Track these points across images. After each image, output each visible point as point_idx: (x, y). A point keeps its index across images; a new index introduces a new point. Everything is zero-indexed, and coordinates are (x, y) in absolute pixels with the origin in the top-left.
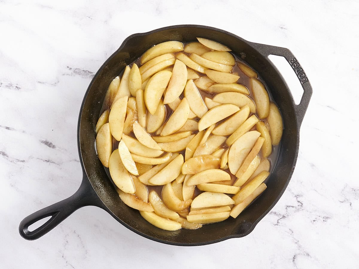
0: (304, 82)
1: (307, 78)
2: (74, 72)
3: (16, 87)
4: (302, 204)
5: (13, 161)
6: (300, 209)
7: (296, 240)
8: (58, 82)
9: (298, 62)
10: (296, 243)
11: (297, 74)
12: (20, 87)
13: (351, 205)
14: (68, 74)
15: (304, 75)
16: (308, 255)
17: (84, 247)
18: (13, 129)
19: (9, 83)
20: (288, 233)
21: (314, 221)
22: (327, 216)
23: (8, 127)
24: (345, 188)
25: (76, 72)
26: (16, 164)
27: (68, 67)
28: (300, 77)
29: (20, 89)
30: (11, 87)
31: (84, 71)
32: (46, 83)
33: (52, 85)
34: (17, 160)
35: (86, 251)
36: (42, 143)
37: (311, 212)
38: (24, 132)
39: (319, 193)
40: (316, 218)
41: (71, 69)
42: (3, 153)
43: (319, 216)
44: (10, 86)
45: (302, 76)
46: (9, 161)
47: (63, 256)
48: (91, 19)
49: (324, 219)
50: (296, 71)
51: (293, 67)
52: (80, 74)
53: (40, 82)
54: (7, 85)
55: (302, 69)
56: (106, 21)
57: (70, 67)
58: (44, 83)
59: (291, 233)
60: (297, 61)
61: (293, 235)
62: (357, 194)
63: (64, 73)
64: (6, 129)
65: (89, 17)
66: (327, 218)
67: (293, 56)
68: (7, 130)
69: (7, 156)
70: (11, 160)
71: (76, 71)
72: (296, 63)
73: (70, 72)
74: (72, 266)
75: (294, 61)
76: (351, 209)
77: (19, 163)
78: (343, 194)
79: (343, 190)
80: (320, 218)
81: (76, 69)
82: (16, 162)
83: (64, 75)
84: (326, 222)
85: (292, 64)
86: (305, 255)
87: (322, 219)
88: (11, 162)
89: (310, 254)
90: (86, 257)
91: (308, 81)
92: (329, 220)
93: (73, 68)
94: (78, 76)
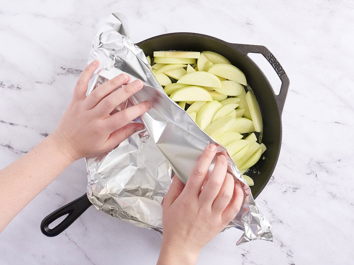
0: (282, 75)
1: (283, 70)
2: (68, 71)
3: (17, 87)
4: (274, 178)
5: (18, 153)
6: (272, 182)
7: (270, 210)
8: (54, 81)
9: (274, 58)
10: (270, 212)
11: (275, 67)
12: (21, 87)
13: (316, 176)
14: (62, 74)
15: (280, 68)
16: (281, 222)
17: (84, 225)
18: (17, 125)
19: (11, 84)
20: (263, 203)
21: (285, 192)
22: (296, 187)
23: (12, 123)
24: (310, 161)
25: (69, 72)
26: (20, 155)
27: (62, 68)
28: (277, 70)
29: (20, 89)
30: (13, 88)
31: (76, 70)
32: (43, 82)
33: (49, 84)
34: (22, 151)
35: (86, 228)
36: (42, 136)
37: (282, 185)
38: (26, 126)
39: (288, 167)
40: (286, 190)
41: (64, 69)
42: (9, 146)
43: (289, 188)
44: (11, 87)
45: (279, 69)
46: (15, 153)
47: (66, 234)
48: (80, 24)
49: (294, 190)
50: (273, 65)
51: (271, 62)
52: (73, 73)
53: (38, 82)
54: (9, 86)
55: (279, 63)
56: (93, 26)
57: (64, 67)
58: (41, 83)
59: (265, 203)
60: (273, 56)
61: (267, 205)
62: (321, 166)
63: (59, 73)
64: (10, 124)
65: (78, 23)
66: (296, 189)
67: (270, 52)
68: (11, 126)
69: (13, 149)
70: (16, 152)
71: (69, 70)
72: (272, 59)
73: (64, 72)
74: (74, 242)
75: (270, 56)
76: (317, 180)
77: (23, 154)
78: (309, 167)
79: (309, 164)
80: (290, 189)
81: (69, 69)
82: (20, 153)
83: (59, 74)
84: (295, 192)
85: (269, 60)
86: (278, 222)
87: (292, 190)
88: (16, 153)
89: (283, 221)
90: (86, 234)
91: (285, 73)
92: (298, 191)
93: (66, 68)
94: (71, 75)
